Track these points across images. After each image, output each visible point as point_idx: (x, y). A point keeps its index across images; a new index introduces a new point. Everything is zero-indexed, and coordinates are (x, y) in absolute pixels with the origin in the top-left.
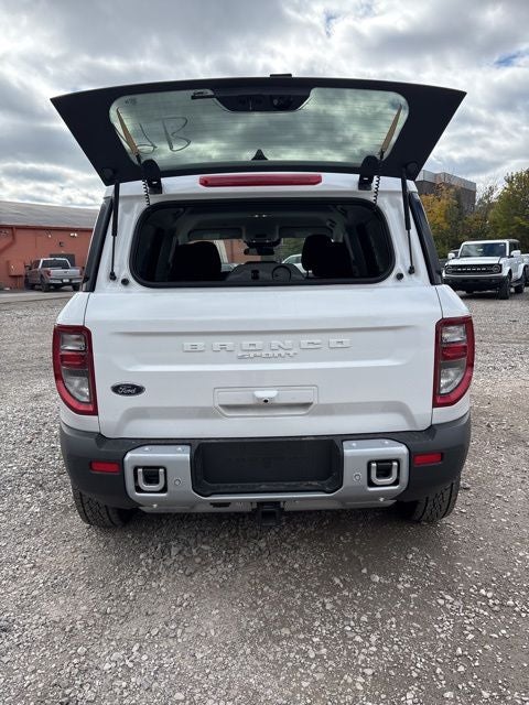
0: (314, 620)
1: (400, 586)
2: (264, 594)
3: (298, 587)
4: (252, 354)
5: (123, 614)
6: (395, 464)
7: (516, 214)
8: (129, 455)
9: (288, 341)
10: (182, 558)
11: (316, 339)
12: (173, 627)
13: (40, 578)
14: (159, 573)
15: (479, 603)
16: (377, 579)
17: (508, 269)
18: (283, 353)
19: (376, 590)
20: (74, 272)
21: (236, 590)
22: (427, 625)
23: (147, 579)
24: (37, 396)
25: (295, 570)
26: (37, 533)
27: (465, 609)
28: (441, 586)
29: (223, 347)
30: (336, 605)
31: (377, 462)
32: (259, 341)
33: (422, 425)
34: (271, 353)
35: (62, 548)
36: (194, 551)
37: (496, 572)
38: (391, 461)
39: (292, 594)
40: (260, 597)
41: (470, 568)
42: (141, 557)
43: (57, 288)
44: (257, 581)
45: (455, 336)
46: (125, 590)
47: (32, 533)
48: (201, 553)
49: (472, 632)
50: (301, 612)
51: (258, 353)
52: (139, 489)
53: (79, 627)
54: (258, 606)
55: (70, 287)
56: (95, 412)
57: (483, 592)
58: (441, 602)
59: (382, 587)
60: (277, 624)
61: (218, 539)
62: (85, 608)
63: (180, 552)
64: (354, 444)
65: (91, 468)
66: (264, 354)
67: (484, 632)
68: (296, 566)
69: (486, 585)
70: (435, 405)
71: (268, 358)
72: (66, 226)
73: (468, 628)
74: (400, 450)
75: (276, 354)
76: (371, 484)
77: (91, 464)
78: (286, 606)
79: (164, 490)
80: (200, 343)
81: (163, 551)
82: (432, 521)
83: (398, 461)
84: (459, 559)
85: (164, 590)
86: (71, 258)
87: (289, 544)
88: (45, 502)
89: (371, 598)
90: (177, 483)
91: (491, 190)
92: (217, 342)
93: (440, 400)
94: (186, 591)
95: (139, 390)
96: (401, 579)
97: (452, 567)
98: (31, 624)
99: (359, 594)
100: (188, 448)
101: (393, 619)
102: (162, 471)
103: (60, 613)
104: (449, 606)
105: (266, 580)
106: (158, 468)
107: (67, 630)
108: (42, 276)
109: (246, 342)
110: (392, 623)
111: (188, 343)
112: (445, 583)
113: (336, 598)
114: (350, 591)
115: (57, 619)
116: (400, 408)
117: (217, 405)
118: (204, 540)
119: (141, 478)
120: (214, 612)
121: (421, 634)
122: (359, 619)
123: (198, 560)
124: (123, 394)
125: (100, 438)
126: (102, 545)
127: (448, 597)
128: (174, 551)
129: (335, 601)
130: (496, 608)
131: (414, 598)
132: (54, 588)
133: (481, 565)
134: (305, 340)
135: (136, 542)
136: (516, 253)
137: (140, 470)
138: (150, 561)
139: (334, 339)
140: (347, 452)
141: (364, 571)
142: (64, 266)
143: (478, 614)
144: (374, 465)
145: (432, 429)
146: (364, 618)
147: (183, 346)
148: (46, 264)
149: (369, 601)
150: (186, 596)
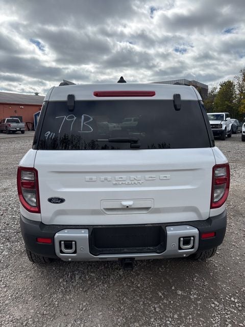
0: (151, 318)
1: (192, 297)
2: (124, 302)
3: (141, 298)
4: (120, 183)
5: (53, 315)
6: (192, 238)
7: (226, 101)
8: (57, 234)
9: (139, 176)
10: (81, 281)
11: (153, 175)
12: (79, 323)
13: (9, 293)
14: (70, 290)
15: (231, 305)
16: (180, 292)
17: (225, 126)
18: (136, 182)
19: (180, 299)
20: (22, 125)
21: (110, 300)
22: (207, 319)
23: (64, 293)
24: (5, 189)
25: (138, 288)
26: (7, 267)
27: (225, 309)
28: (212, 296)
29: (106, 179)
30: (161, 308)
31: (183, 237)
32: (124, 176)
33: (205, 217)
34: (130, 182)
35: (20, 275)
36: (87, 277)
37: (238, 287)
38: (190, 237)
39: (138, 302)
40: (122, 304)
41: (225, 286)
42: (60, 281)
43: (14, 132)
44: (120, 294)
45: (221, 173)
46: (53, 301)
47: (4, 267)
48: (91, 278)
49: (230, 323)
50: (143, 313)
51: (124, 182)
52: (62, 252)
53: (30, 322)
54: (121, 310)
55: (20, 132)
56: (39, 212)
57: (232, 299)
58: (213, 305)
59: (184, 298)
60: (132, 320)
61: (98, 270)
62: (33, 311)
63: (80, 278)
64: (172, 228)
65: (37, 241)
66: (126, 182)
67: (236, 323)
68: (139, 285)
69: (234, 295)
70: (212, 207)
71: (128, 185)
72: (18, 103)
73: (228, 320)
74: (195, 231)
75: (133, 182)
76: (180, 248)
77: (37, 239)
78: (135, 310)
79: (75, 252)
80: (94, 177)
81: (71, 277)
82: (204, 259)
83: (193, 237)
84: (218, 280)
85: (73, 300)
86: (21, 118)
87: (134, 272)
88: (10, 249)
89: (178, 304)
90: (82, 249)
91: (215, 89)
92: (103, 177)
93: (214, 205)
94: (84, 301)
95: (62, 201)
96: (192, 293)
97: (216, 285)
98: (5, 321)
99: (172, 302)
100: (87, 230)
101: (190, 316)
102: (74, 242)
103: (20, 314)
104: (217, 308)
105: (125, 294)
106: (72, 241)
107: (24, 324)
108: (6, 127)
109: (118, 176)
110: (190, 319)
111: (88, 177)
112: (213, 294)
113: (160, 304)
114: (167, 300)
115: (19, 318)
116: (194, 210)
117: (102, 208)
118: (92, 270)
119: (63, 246)
120: (99, 314)
121: (205, 324)
122: (173, 317)
123: (89, 282)
124: (54, 203)
125: (41, 224)
126: (40, 274)
127: (216, 303)
128: (77, 277)
129: (160, 306)
130: (240, 308)
131: (200, 304)
132: (16, 299)
133: (230, 283)
134: (147, 176)
135: (57, 272)
136: (228, 119)
137: (63, 242)
138: (65, 283)
139: (162, 175)
140: (169, 233)
141: (173, 288)
142: (17, 122)
143: (232, 312)
144: (182, 239)
145: (210, 220)
146: (176, 316)
147: (85, 178)
148: (8, 121)
149: (177, 306)
150: (84, 304)
